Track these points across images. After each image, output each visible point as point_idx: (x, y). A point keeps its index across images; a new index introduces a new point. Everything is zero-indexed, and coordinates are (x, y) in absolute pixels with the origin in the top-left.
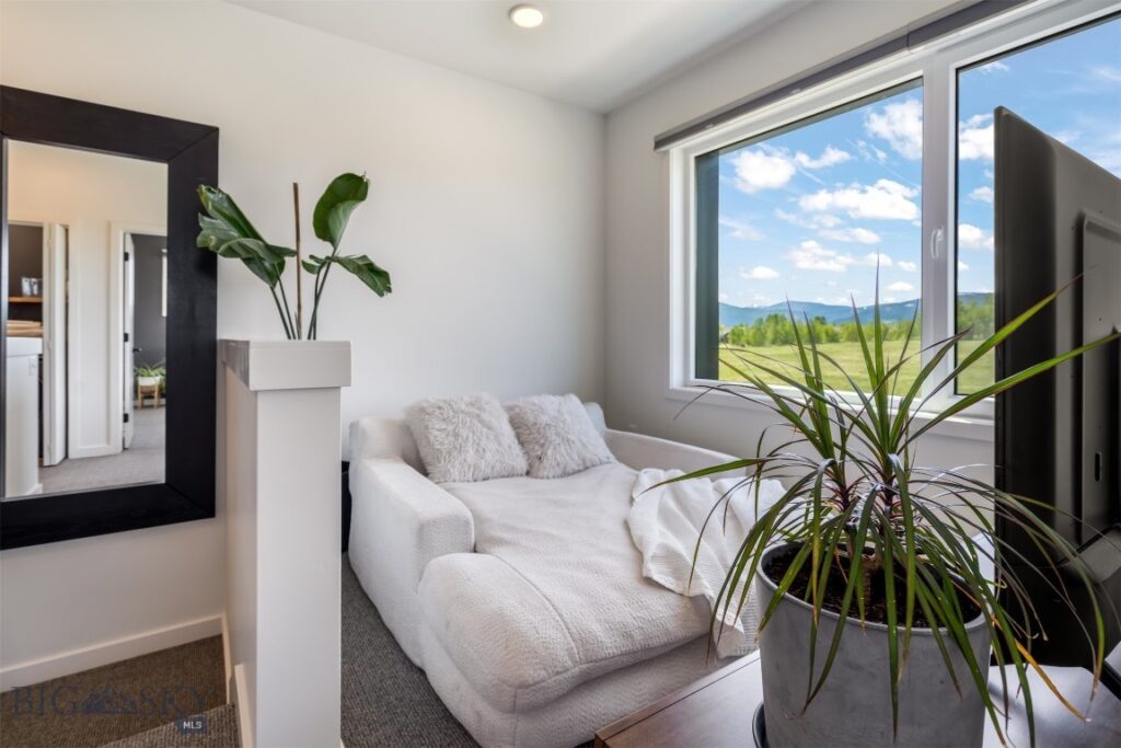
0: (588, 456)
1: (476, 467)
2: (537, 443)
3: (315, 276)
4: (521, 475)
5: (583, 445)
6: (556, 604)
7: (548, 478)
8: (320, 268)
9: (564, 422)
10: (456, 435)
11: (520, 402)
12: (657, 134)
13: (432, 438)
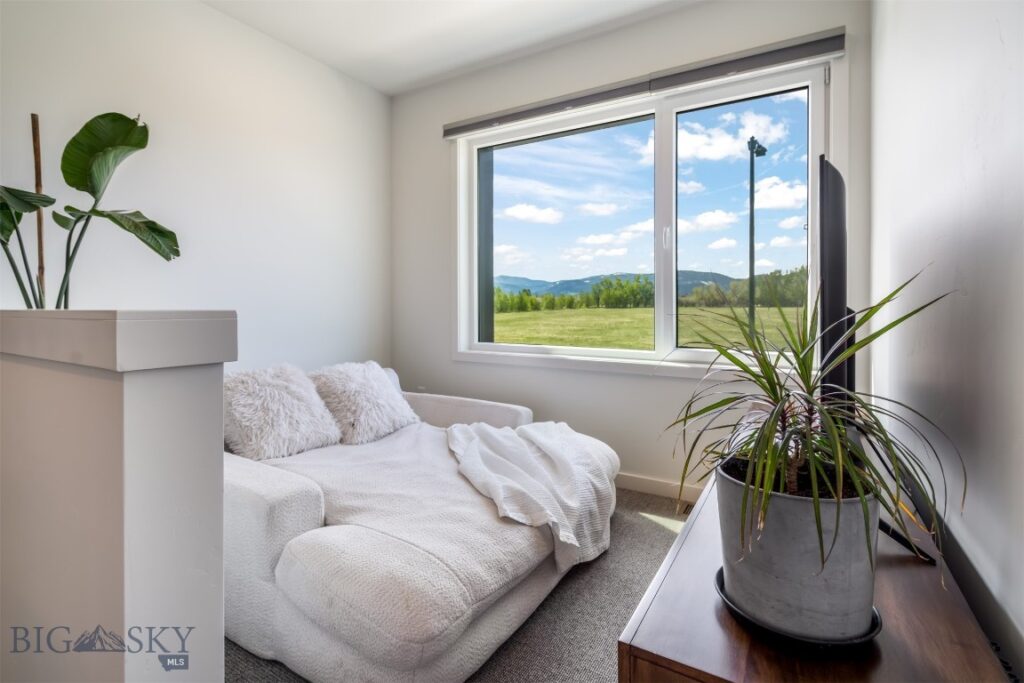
0: (397, 418)
1: (291, 440)
2: (349, 410)
3: (67, 232)
4: (335, 443)
5: (393, 408)
6: (441, 556)
7: (362, 443)
8: (76, 222)
9: (372, 388)
10: (266, 410)
11: (325, 371)
12: (446, 123)
13: (237, 415)
